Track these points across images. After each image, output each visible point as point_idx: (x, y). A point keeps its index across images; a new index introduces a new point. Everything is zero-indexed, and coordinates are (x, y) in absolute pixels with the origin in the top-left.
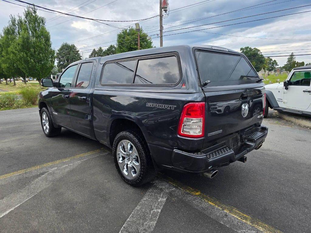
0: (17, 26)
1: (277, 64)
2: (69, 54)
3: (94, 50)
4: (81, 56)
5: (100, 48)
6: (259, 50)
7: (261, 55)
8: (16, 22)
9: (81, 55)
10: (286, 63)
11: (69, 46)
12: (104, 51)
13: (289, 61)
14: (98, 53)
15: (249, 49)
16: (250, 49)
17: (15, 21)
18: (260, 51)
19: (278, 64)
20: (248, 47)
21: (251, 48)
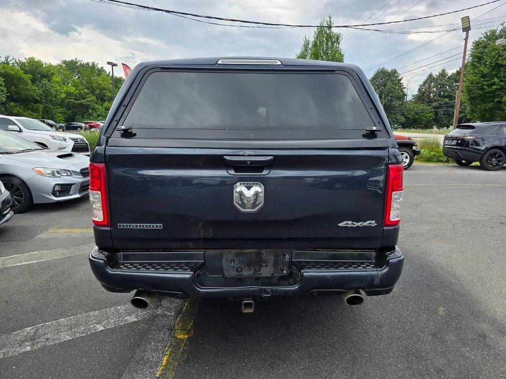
0: (310, 51)
2: (385, 85)
3: (431, 75)
4: (405, 88)
5: (444, 71)
8: (310, 46)
9: (404, 86)
11: (387, 72)
12: (449, 75)
14: (437, 79)
17: (308, 44)
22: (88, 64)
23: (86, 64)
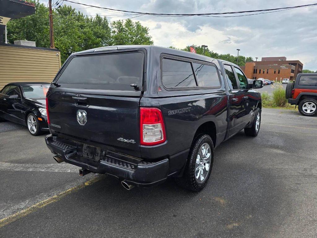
22: (199, 47)
23: (198, 47)
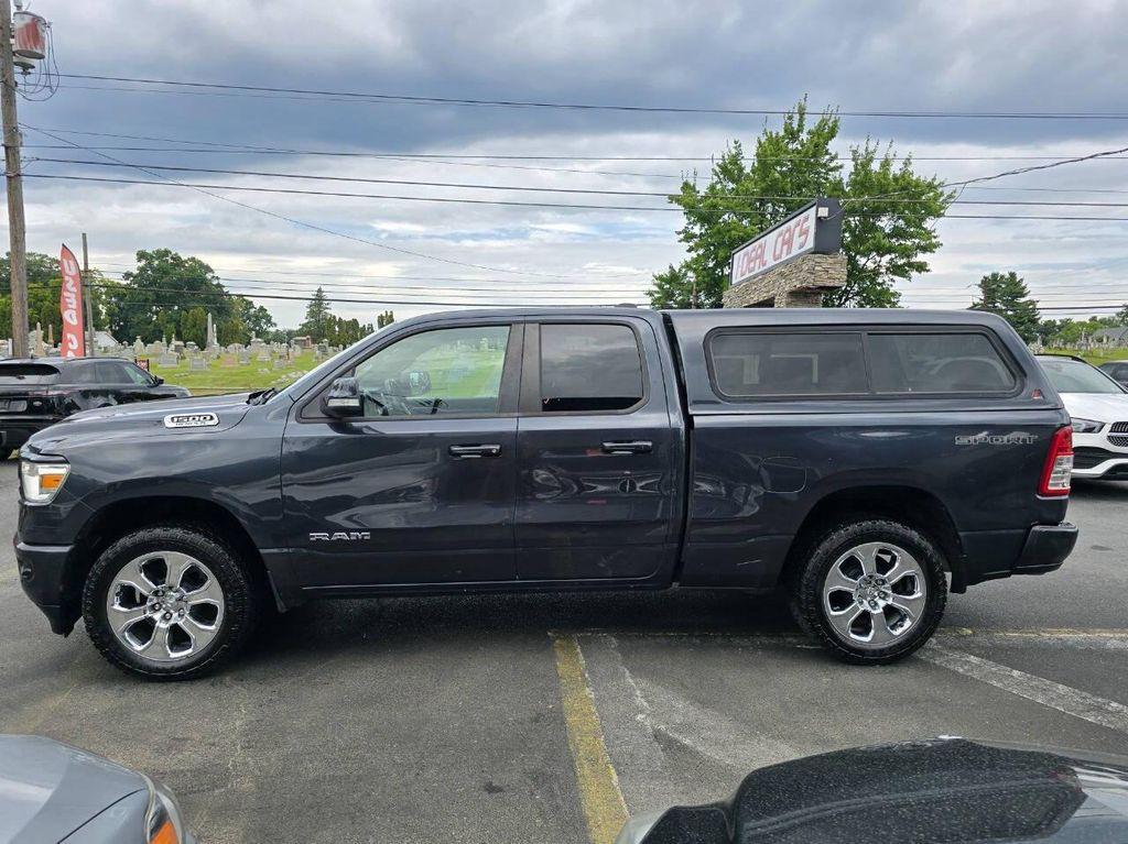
1: (269, 321)
6: (208, 269)
7: (219, 286)
10: (306, 321)
13: (312, 314)
15: (172, 258)
16: (176, 258)
18: (211, 271)
19: (273, 320)
20: (167, 253)
21: (180, 255)
